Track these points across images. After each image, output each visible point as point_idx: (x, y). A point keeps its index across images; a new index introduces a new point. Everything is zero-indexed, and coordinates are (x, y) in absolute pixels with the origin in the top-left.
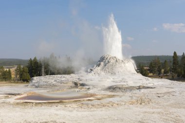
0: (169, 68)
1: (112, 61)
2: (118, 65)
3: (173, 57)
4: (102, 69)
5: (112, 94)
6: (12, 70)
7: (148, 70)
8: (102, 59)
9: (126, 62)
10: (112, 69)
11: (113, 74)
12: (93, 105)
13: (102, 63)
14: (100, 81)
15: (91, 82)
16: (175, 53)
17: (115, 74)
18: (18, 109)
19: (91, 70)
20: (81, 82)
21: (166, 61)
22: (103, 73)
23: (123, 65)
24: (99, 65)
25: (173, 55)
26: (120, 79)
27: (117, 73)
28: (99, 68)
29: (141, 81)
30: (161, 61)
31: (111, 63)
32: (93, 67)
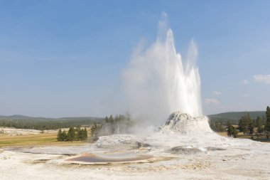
0: (264, 126)
1: (182, 119)
2: (189, 123)
3: (267, 113)
4: (172, 128)
5: (173, 156)
6: (88, 129)
7: (238, 128)
8: (172, 117)
9: (199, 119)
10: (183, 127)
11: (184, 133)
12: (138, 169)
13: (172, 121)
14: (166, 141)
15: (156, 142)
16: (268, 107)
17: (186, 133)
18: (59, 171)
19: (160, 128)
20: (145, 142)
21: (258, 118)
22: (172, 132)
23: (195, 123)
24: (168, 123)
25: (265, 110)
26: (190, 139)
27: (188, 133)
28: (168, 127)
29: (214, 142)
30: (252, 119)
31: (181, 121)
32: (162, 125)
